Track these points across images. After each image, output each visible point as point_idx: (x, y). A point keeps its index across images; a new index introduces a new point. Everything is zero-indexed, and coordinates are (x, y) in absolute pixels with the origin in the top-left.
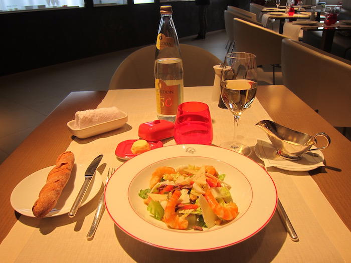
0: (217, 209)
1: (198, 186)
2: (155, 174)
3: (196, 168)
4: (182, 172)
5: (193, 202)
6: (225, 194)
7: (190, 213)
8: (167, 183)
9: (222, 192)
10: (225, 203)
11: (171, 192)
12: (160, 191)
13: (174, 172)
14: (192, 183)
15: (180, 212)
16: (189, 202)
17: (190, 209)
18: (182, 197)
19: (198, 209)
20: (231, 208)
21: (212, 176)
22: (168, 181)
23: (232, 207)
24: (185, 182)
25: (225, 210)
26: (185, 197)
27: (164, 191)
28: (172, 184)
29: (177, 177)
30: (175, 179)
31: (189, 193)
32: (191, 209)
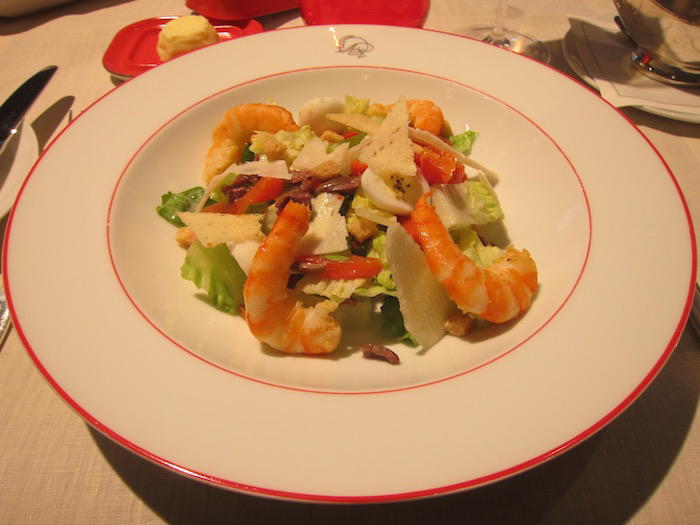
0: (461, 283)
1: (382, 184)
2: (223, 132)
3: (372, 109)
4: (318, 125)
5: (359, 246)
6: (484, 209)
7: (346, 295)
8: (262, 168)
9: (474, 205)
10: (480, 246)
11: (273, 207)
12: (232, 201)
13: (291, 126)
14: (357, 170)
15: (311, 289)
16: (343, 246)
17: (349, 278)
18: (316, 228)
19: (383, 276)
20: (512, 272)
21: (435, 140)
22: (263, 158)
23: (518, 267)
24: (331, 163)
25: (493, 286)
26: (328, 226)
27: (249, 199)
28: (279, 171)
29: (299, 142)
30: (291, 152)
31: (345, 210)
32: (353, 278)
